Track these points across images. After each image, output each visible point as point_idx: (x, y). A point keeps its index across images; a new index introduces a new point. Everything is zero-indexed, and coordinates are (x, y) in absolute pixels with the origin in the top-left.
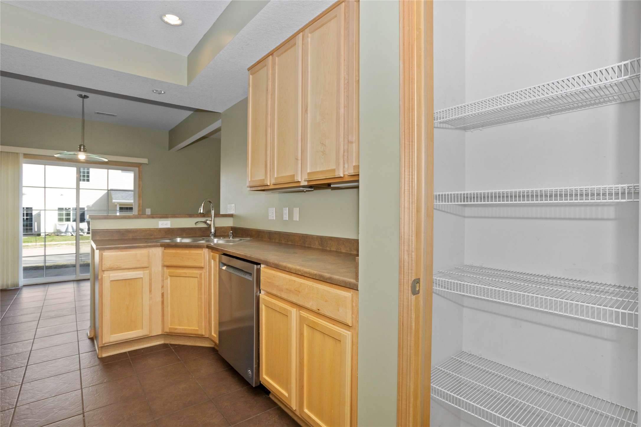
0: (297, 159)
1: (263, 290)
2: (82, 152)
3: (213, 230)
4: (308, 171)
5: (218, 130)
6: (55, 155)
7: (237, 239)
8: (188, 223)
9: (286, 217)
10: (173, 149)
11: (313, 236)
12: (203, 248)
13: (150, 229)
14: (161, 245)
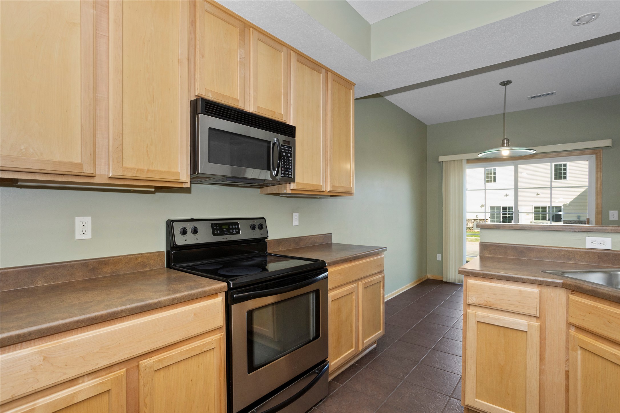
2: (505, 147)
13: (567, 248)
14: (563, 283)
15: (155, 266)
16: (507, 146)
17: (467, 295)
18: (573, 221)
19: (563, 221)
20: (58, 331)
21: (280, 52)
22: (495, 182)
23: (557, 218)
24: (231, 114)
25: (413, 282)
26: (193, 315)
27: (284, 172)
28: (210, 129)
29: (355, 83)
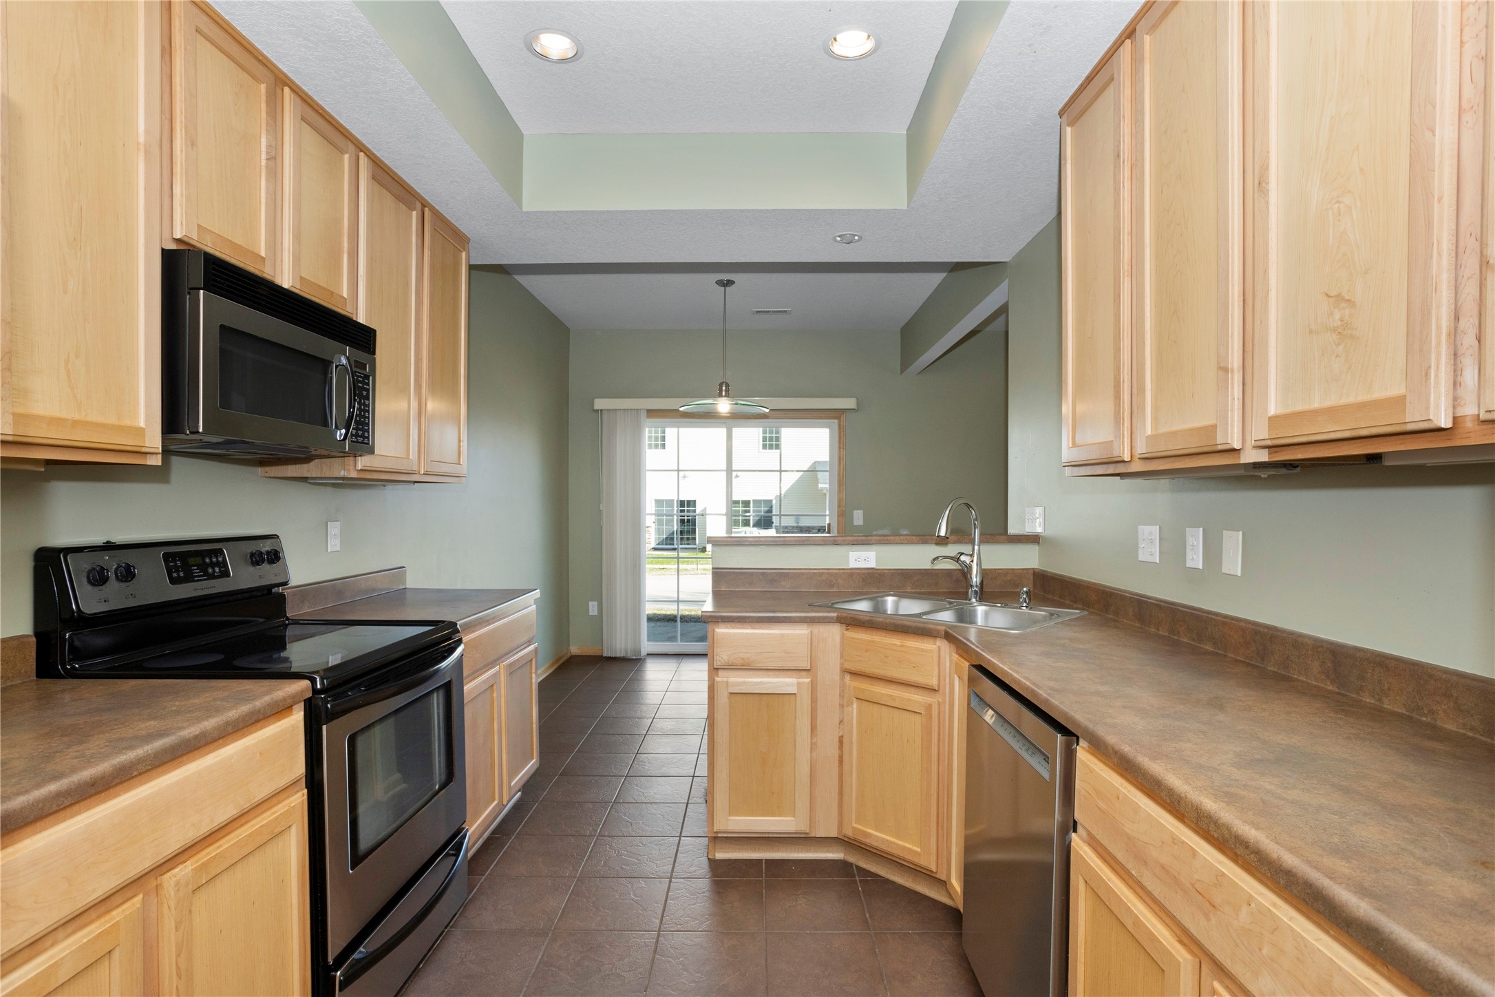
0: (1225, 370)
1: (1084, 828)
2: (724, 398)
3: (975, 579)
4: (1272, 411)
5: (1003, 310)
6: (681, 409)
7: (1040, 613)
8: (917, 557)
9: (1195, 559)
10: (911, 369)
11: (1300, 639)
12: (936, 637)
13: (829, 569)
14: (838, 617)
15: (8, 678)
16: (725, 396)
17: (715, 653)
18: (790, 526)
19: (775, 527)
20: (22, 822)
21: (342, 152)
22: (664, 448)
23: (765, 522)
24: (262, 294)
25: (547, 666)
26: (259, 755)
27: (357, 433)
28: (222, 326)
29: (469, 237)
